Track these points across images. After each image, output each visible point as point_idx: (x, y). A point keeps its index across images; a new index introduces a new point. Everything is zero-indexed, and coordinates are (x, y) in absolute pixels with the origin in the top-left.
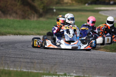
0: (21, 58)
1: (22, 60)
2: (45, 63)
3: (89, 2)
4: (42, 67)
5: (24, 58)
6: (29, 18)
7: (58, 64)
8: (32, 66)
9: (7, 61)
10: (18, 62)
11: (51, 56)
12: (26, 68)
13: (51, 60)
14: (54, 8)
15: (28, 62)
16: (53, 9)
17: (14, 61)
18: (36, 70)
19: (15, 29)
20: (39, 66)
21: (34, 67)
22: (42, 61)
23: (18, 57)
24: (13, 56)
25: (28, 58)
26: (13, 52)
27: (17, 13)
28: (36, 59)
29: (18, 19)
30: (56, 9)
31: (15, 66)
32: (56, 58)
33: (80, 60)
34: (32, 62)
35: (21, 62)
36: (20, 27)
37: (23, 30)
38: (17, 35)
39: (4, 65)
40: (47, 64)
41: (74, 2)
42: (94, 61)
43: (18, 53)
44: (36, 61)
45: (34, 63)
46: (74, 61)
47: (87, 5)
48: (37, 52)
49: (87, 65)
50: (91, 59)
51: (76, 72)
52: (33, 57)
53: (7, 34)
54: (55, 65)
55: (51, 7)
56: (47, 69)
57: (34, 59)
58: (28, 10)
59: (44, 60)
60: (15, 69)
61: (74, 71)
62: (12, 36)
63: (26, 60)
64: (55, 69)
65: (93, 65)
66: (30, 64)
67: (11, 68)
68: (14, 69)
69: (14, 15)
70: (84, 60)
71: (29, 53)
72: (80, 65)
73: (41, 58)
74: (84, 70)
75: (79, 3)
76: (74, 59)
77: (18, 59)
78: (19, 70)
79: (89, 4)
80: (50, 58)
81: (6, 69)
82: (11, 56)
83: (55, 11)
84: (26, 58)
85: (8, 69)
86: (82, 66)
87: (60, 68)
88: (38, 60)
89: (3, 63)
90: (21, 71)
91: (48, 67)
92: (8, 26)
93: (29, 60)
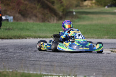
0: (40, 61)
1: (41, 63)
2: (65, 66)
3: (109, 4)
4: (62, 70)
5: (44, 61)
6: (48, 21)
7: (78, 67)
8: (52, 69)
9: (27, 64)
10: (38, 65)
11: (71, 59)
12: (46, 71)
13: (70, 63)
14: (74, 10)
15: (48, 65)
16: (72, 12)
17: (33, 64)
18: (56, 73)
19: (35, 33)
20: (58, 69)
21: (53, 70)
22: (62, 64)
23: (38, 60)
24: (33, 60)
25: (48, 61)
26: (33, 55)
27: (36, 16)
28: (56, 62)
29: (38, 23)
30: (76, 12)
31: (35, 69)
32: (75, 61)
33: (100, 63)
34: (52, 65)
35: (40, 65)
36: (40, 30)
37: (43, 33)
38: (37, 38)
39: (24, 68)
40: (67, 67)
41: (94, 5)
42: (113, 64)
43: (38, 56)
44: (56, 64)
45: (54, 66)
46: (94, 64)
47: (106, 7)
48: (57, 55)
49: (107, 68)
50: (110, 61)
51: (96, 75)
52: (52, 60)
53: (27, 38)
54: (74, 68)
55: (71, 10)
56: (67, 71)
57: (54, 62)
58: (47, 13)
59: (63, 62)
60: (35, 73)
61: (94, 74)
62: (32, 39)
63: (45, 63)
64: (75, 72)
65: (113, 67)
66: (50, 67)
67: (31, 71)
68: (33, 72)
69: (34, 18)
70: (103, 62)
71: (49, 56)
72: (100, 68)
73: (61, 61)
74: (103, 72)
75: (98, 5)
76: (94, 61)
77: (38, 62)
78: (39, 73)
79: (108, 7)
80: (69, 61)
81: (26, 72)
82: (31, 59)
83: (74, 13)
84: (46, 61)
85: (28, 72)
86: (102, 68)
87: (80, 71)
88: (58, 63)
89: (23, 66)
90: (40, 74)
91: (68, 70)
92: (28, 30)
93: (48, 63)
